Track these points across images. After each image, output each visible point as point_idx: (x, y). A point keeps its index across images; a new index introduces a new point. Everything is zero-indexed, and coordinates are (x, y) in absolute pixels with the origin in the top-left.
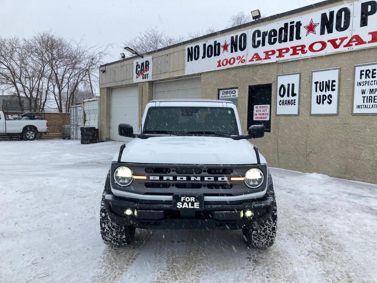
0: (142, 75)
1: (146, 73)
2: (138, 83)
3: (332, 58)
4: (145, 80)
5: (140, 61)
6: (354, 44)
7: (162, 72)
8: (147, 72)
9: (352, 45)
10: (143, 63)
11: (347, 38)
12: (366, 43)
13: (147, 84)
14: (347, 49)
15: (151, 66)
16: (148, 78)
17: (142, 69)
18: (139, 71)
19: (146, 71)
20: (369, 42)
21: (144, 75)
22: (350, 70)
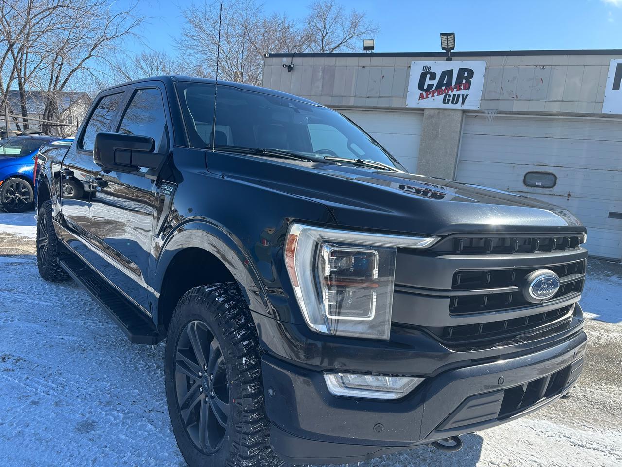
0: (442, 97)
1: (456, 92)
2: (423, 110)
4: (450, 106)
5: (439, 67)
7: (518, 99)
8: (464, 92)
10: (451, 72)
13: (458, 116)
15: (477, 81)
16: (463, 103)
17: (445, 82)
18: (430, 86)
19: (460, 89)
21: (450, 96)
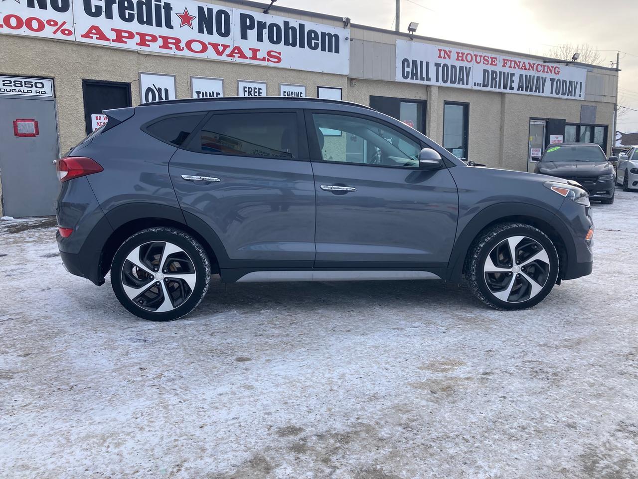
3: (214, 65)
6: (237, 55)
9: (234, 57)
11: (229, 46)
12: (247, 58)
14: (229, 59)
20: (250, 58)
22: (233, 84)
